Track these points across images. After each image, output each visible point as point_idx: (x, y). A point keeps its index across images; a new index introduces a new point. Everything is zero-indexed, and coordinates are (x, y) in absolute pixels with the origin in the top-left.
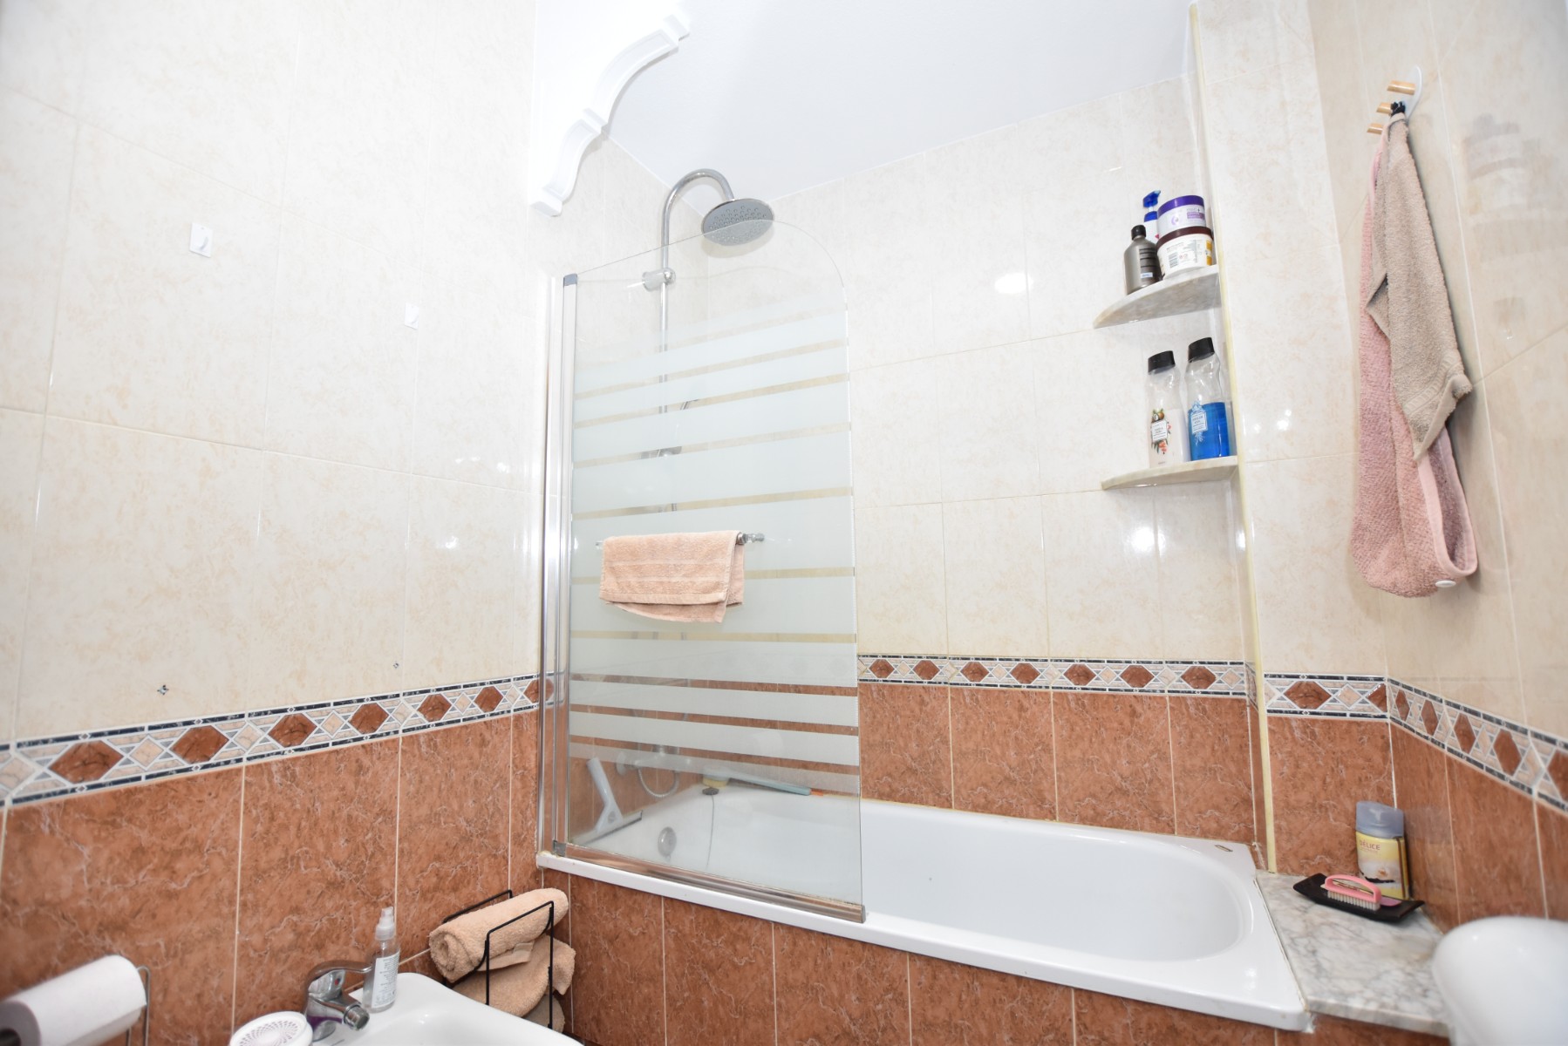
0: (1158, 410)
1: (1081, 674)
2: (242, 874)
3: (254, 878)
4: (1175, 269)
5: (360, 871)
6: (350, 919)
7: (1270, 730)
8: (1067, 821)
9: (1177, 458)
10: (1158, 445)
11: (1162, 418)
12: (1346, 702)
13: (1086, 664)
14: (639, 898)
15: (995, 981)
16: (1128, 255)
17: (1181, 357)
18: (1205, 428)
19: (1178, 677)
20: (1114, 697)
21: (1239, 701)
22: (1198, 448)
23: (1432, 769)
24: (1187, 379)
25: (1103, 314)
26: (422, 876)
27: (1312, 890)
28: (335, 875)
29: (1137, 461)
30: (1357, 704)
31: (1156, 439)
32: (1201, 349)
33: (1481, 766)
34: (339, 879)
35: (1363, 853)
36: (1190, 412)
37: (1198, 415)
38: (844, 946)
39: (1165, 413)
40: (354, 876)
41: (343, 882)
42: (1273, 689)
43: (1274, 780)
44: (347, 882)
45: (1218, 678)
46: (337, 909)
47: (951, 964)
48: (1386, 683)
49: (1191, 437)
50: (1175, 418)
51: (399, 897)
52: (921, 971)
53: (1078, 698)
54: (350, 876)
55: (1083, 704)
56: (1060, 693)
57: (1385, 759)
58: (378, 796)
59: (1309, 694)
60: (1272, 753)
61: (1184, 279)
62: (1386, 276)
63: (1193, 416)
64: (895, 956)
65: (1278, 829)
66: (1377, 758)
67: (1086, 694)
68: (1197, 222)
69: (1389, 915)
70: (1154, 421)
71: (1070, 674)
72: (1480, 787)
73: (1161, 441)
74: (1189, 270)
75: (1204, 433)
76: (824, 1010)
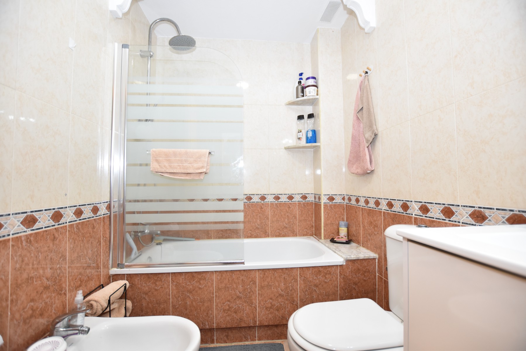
0: (300, 130)
1: (277, 198)
2: (11, 287)
3: (16, 288)
4: (310, 95)
5: (55, 281)
6: (52, 301)
7: (324, 208)
8: (272, 237)
9: (303, 142)
10: (299, 139)
11: (301, 132)
12: (338, 200)
13: (278, 195)
14: (160, 276)
15: (280, 271)
16: (297, 88)
17: (306, 117)
18: (311, 136)
19: (300, 198)
20: (285, 204)
21: (312, 203)
22: (308, 141)
23: (357, 211)
24: (307, 123)
25: (289, 102)
26: (76, 281)
27: (333, 241)
28: (47, 284)
29: (293, 142)
30: (340, 200)
31: (299, 137)
32: (311, 116)
33: (371, 208)
34: (48, 285)
35: (340, 231)
36: (307, 131)
37: (310, 132)
38: (238, 273)
39: (302, 131)
40: (53, 283)
41: (49, 286)
42: (325, 198)
43: (324, 219)
44: (51, 286)
45: (308, 198)
46: (47, 298)
47: (269, 269)
48: (345, 196)
49: (307, 138)
50: (304, 132)
51: (68, 290)
52: (261, 274)
53: (276, 204)
54: (52, 283)
55: (277, 206)
56: (272, 203)
57: (344, 212)
58: (61, 250)
59: (331, 199)
60: (324, 213)
61: (311, 97)
62: (363, 107)
63: (308, 132)
64: (253, 272)
65: (324, 230)
66: (343, 212)
67: (278, 203)
68: (315, 84)
69: (348, 242)
70: (298, 132)
71: (275, 198)
72: (370, 212)
73: (300, 138)
74: (313, 96)
75: (311, 137)
76: (231, 293)
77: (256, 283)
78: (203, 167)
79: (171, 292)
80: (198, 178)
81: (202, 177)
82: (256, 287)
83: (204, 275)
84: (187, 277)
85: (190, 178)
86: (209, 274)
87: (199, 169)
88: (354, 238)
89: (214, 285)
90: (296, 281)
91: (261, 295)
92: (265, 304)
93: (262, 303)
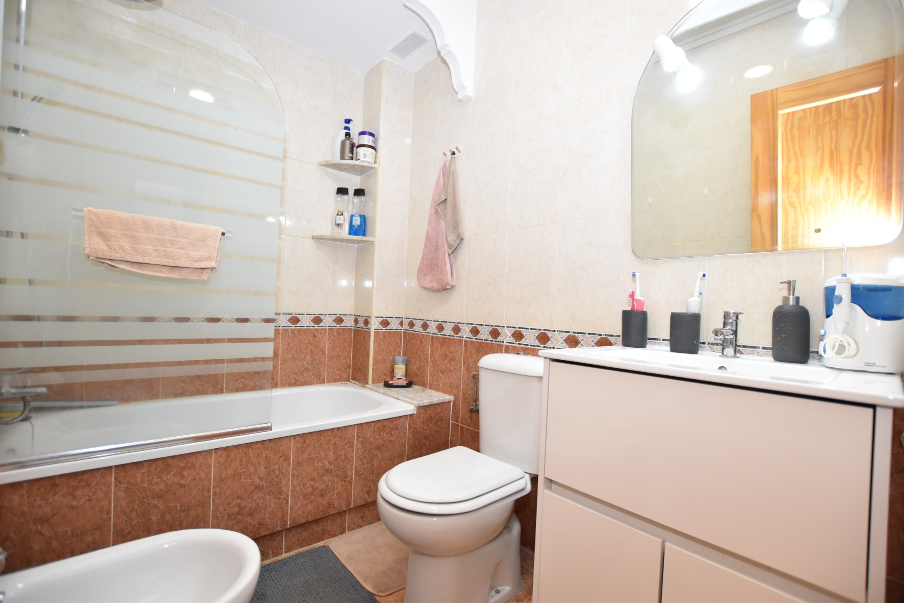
0: (341, 211)
1: (295, 320)
4: (365, 159)
7: (374, 336)
8: (283, 387)
9: (345, 232)
10: (338, 225)
11: (342, 215)
12: (394, 325)
13: (297, 315)
15: (329, 433)
16: (343, 143)
17: (351, 192)
18: (359, 224)
19: (332, 320)
20: (308, 330)
21: (350, 329)
22: (353, 231)
23: (423, 341)
24: (353, 202)
25: (326, 161)
27: (387, 385)
29: (326, 229)
30: (396, 326)
31: (338, 222)
32: (359, 192)
33: (446, 335)
35: (396, 371)
36: (352, 216)
37: (357, 218)
38: (259, 445)
39: (344, 213)
42: (376, 321)
43: (374, 353)
45: (345, 321)
47: (311, 433)
48: (403, 319)
49: (351, 226)
50: (347, 216)
52: (298, 442)
53: (293, 331)
55: (295, 333)
56: (285, 329)
57: (401, 342)
59: (385, 323)
60: (374, 344)
61: (366, 164)
62: (446, 199)
63: (354, 218)
64: (286, 440)
65: (373, 369)
66: (399, 342)
67: (296, 329)
68: (371, 144)
69: (409, 385)
70: (338, 215)
71: (290, 320)
72: (445, 341)
73: (340, 224)
74: (368, 162)
75: (358, 226)
76: (244, 482)
77: (289, 460)
78: (209, 258)
79: (113, 505)
80: (196, 278)
81: (205, 276)
82: (289, 465)
83: (191, 459)
84: (152, 469)
85: (180, 277)
86: (202, 456)
87: (201, 260)
88: (415, 379)
89: (211, 475)
90: (352, 446)
91: (298, 476)
92: (303, 489)
93: (298, 489)
